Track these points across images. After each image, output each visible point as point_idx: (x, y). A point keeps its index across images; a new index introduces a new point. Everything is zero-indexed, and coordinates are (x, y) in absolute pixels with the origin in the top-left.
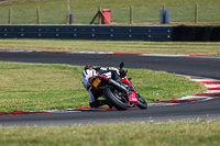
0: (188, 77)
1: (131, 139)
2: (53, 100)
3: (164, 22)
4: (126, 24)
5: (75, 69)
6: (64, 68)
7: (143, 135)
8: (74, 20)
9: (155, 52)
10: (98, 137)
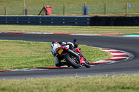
0: (101, 49)
1: (65, 87)
2: (15, 63)
3: (85, 14)
4: (61, 15)
5: (29, 43)
6: (22, 43)
7: (72, 85)
8: (28, 13)
9: (80, 33)
10: (44, 86)
